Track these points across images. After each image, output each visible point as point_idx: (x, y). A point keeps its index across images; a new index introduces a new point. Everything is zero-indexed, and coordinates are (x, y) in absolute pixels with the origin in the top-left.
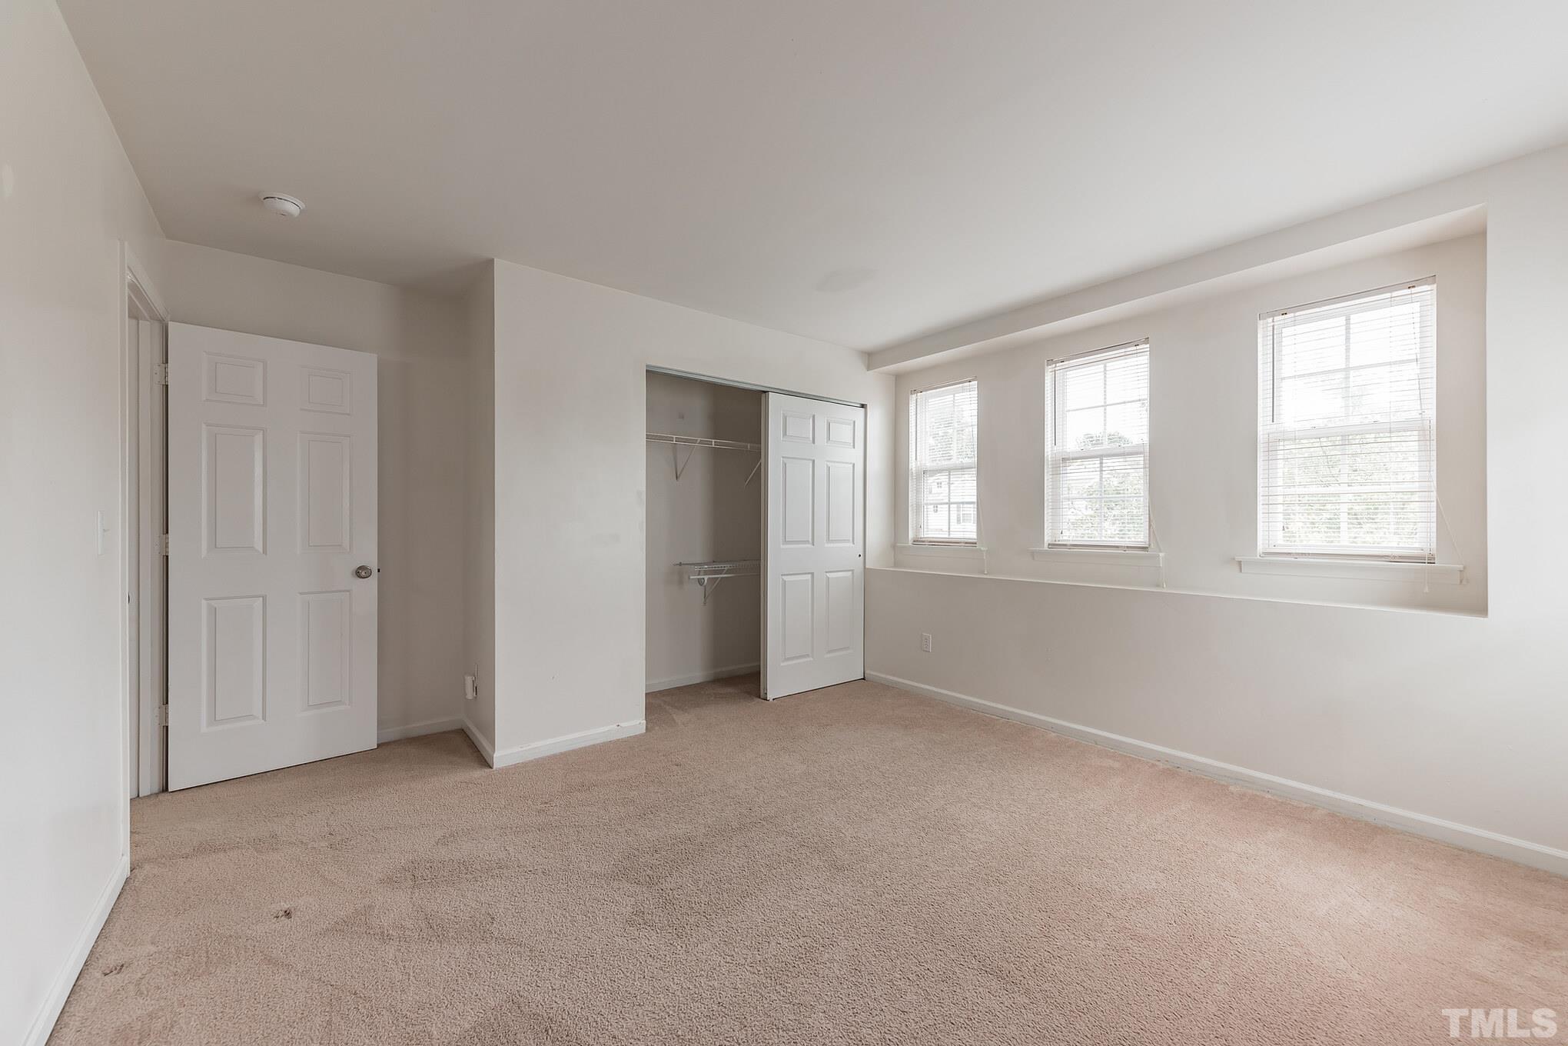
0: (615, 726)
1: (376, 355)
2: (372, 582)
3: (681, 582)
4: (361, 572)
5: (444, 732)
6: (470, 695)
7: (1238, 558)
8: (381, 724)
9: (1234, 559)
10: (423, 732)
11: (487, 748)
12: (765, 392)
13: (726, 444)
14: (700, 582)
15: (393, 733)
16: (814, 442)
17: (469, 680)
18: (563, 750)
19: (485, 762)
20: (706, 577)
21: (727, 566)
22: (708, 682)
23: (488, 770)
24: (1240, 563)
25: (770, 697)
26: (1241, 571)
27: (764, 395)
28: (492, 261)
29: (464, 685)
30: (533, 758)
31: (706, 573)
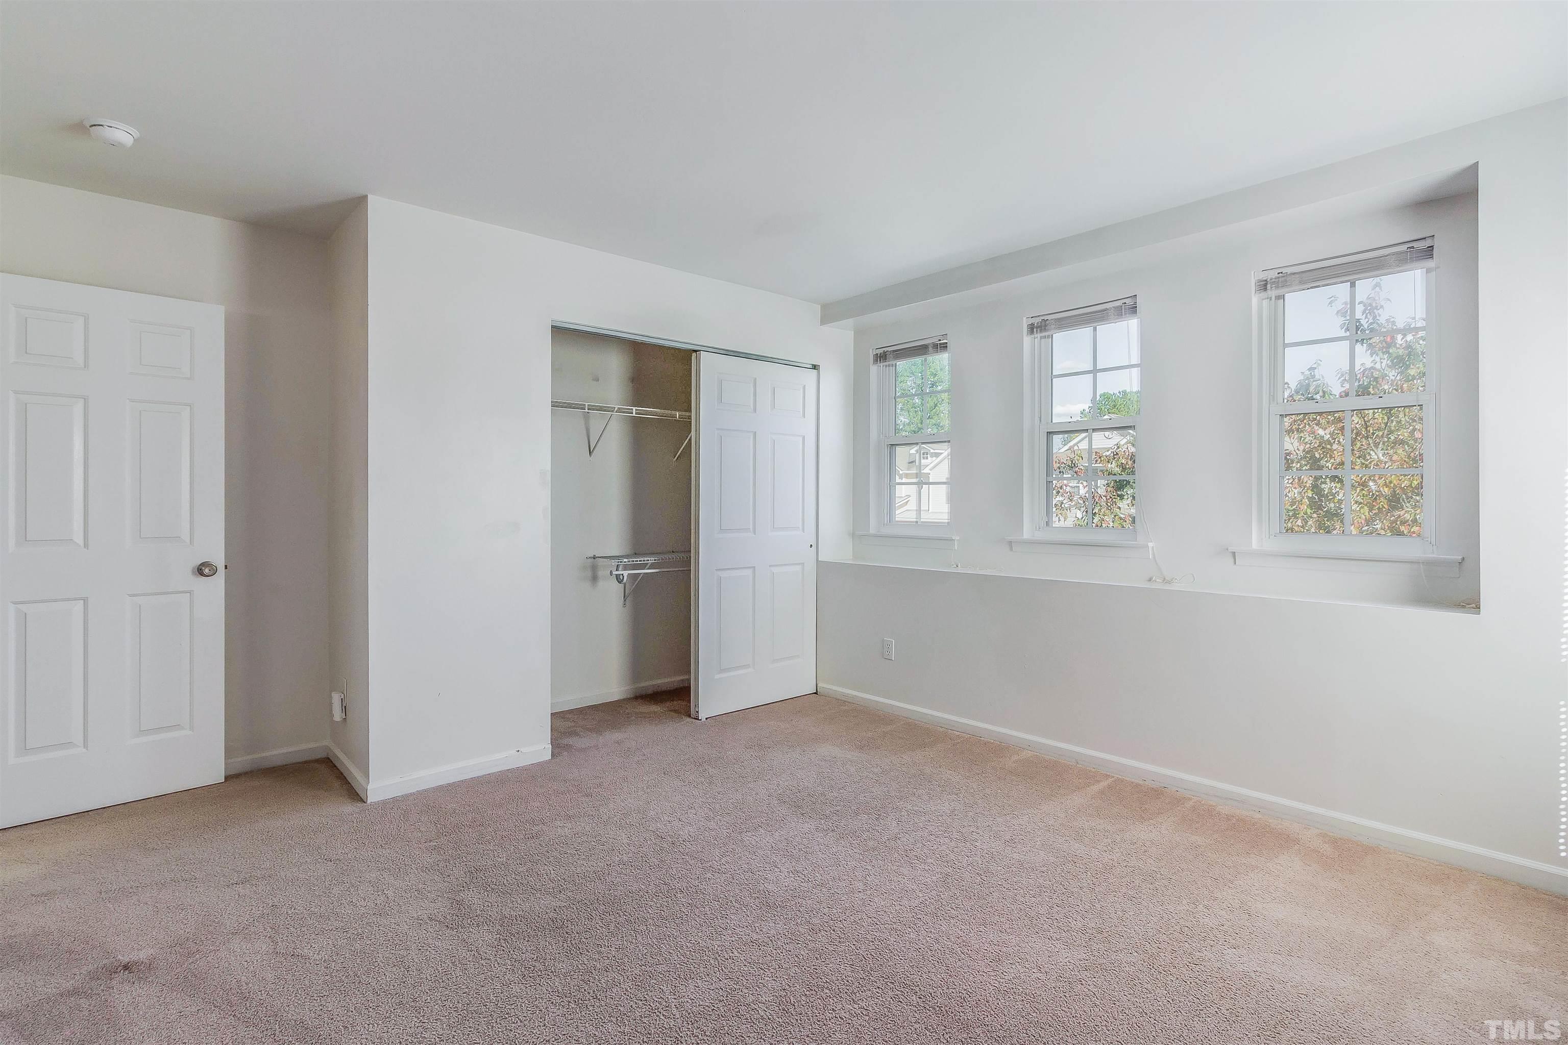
0: (513, 752)
1: (224, 307)
2: (218, 583)
3: (594, 579)
4: (203, 570)
5: (306, 762)
6: (338, 716)
7: (1231, 549)
8: (229, 751)
9: (1227, 549)
10: (279, 763)
11: (359, 778)
12: (696, 351)
13: (651, 412)
14: (619, 579)
15: (243, 761)
16: (755, 410)
17: (336, 698)
18: (452, 780)
19: (355, 795)
20: (626, 573)
21: (651, 560)
22: (629, 699)
23: (360, 804)
24: (1234, 554)
25: (703, 715)
26: (1235, 563)
27: (694, 355)
28: (366, 197)
29: (331, 704)
30: (414, 791)
31: (625, 568)
